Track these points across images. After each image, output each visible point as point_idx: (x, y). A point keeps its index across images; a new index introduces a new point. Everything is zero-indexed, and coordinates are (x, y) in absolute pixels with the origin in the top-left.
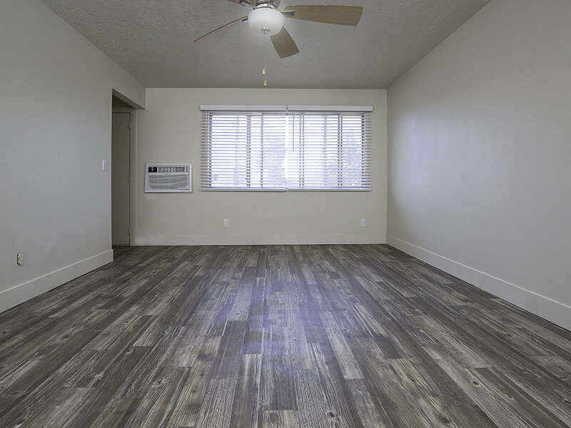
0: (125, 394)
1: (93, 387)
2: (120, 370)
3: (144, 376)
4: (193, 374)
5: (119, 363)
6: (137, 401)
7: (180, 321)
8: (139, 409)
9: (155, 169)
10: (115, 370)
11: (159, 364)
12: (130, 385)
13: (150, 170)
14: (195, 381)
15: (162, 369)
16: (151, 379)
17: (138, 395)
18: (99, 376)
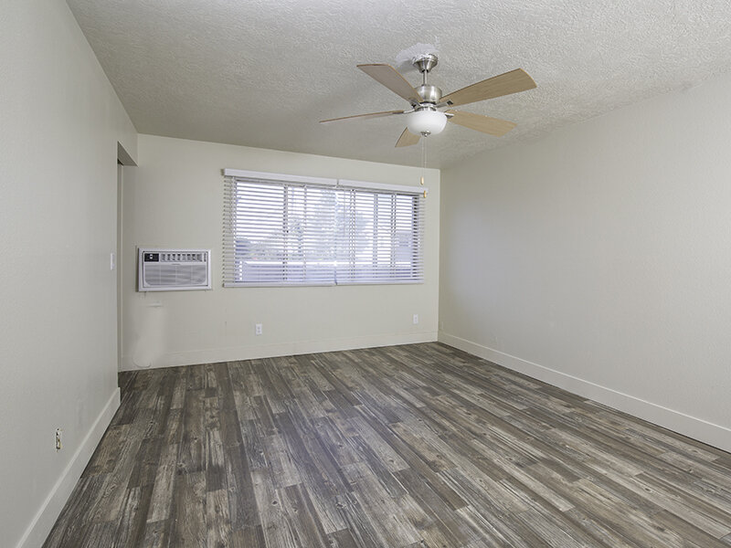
9: (156, 257)
13: (147, 258)
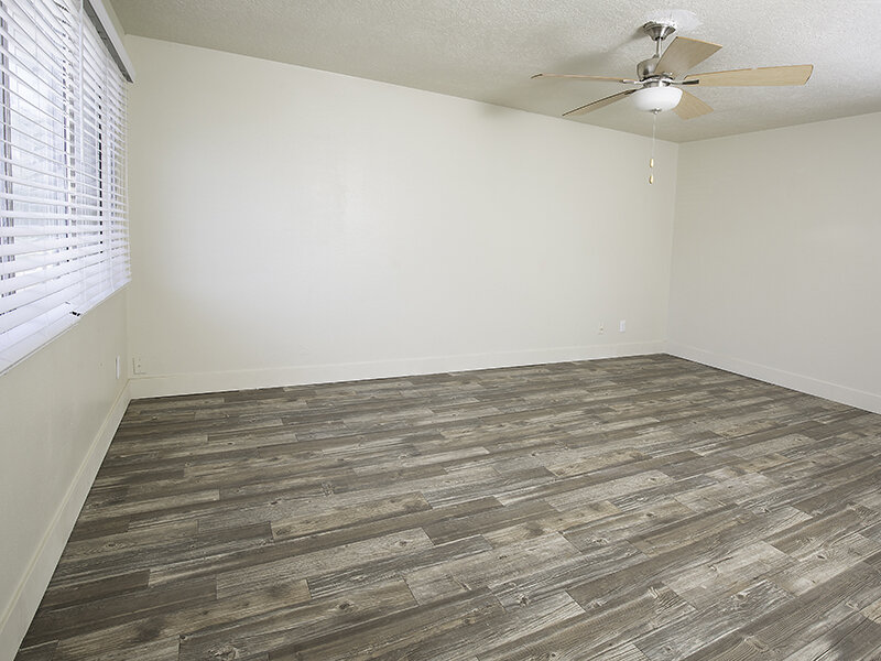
0: (637, 554)
1: (663, 585)
2: (626, 585)
3: (608, 558)
4: (565, 526)
5: (620, 594)
6: (631, 541)
7: (735, 513)
8: (634, 533)
10: (631, 589)
11: (581, 558)
12: (627, 558)
14: (571, 520)
15: (584, 552)
16: (603, 550)
17: (627, 545)
18: (652, 594)
